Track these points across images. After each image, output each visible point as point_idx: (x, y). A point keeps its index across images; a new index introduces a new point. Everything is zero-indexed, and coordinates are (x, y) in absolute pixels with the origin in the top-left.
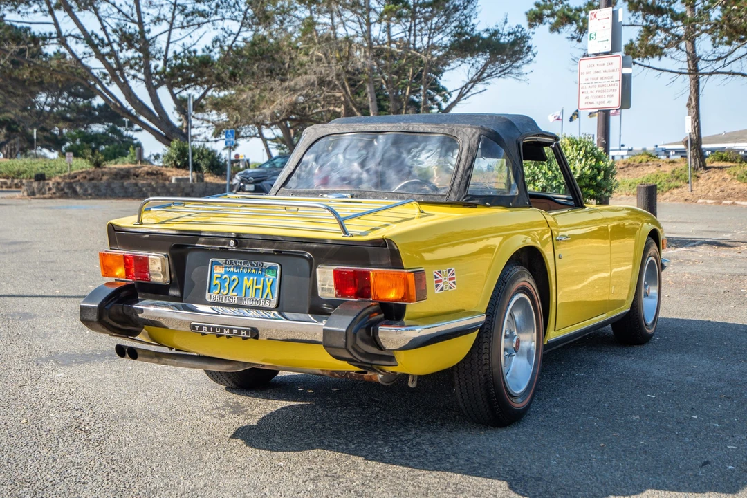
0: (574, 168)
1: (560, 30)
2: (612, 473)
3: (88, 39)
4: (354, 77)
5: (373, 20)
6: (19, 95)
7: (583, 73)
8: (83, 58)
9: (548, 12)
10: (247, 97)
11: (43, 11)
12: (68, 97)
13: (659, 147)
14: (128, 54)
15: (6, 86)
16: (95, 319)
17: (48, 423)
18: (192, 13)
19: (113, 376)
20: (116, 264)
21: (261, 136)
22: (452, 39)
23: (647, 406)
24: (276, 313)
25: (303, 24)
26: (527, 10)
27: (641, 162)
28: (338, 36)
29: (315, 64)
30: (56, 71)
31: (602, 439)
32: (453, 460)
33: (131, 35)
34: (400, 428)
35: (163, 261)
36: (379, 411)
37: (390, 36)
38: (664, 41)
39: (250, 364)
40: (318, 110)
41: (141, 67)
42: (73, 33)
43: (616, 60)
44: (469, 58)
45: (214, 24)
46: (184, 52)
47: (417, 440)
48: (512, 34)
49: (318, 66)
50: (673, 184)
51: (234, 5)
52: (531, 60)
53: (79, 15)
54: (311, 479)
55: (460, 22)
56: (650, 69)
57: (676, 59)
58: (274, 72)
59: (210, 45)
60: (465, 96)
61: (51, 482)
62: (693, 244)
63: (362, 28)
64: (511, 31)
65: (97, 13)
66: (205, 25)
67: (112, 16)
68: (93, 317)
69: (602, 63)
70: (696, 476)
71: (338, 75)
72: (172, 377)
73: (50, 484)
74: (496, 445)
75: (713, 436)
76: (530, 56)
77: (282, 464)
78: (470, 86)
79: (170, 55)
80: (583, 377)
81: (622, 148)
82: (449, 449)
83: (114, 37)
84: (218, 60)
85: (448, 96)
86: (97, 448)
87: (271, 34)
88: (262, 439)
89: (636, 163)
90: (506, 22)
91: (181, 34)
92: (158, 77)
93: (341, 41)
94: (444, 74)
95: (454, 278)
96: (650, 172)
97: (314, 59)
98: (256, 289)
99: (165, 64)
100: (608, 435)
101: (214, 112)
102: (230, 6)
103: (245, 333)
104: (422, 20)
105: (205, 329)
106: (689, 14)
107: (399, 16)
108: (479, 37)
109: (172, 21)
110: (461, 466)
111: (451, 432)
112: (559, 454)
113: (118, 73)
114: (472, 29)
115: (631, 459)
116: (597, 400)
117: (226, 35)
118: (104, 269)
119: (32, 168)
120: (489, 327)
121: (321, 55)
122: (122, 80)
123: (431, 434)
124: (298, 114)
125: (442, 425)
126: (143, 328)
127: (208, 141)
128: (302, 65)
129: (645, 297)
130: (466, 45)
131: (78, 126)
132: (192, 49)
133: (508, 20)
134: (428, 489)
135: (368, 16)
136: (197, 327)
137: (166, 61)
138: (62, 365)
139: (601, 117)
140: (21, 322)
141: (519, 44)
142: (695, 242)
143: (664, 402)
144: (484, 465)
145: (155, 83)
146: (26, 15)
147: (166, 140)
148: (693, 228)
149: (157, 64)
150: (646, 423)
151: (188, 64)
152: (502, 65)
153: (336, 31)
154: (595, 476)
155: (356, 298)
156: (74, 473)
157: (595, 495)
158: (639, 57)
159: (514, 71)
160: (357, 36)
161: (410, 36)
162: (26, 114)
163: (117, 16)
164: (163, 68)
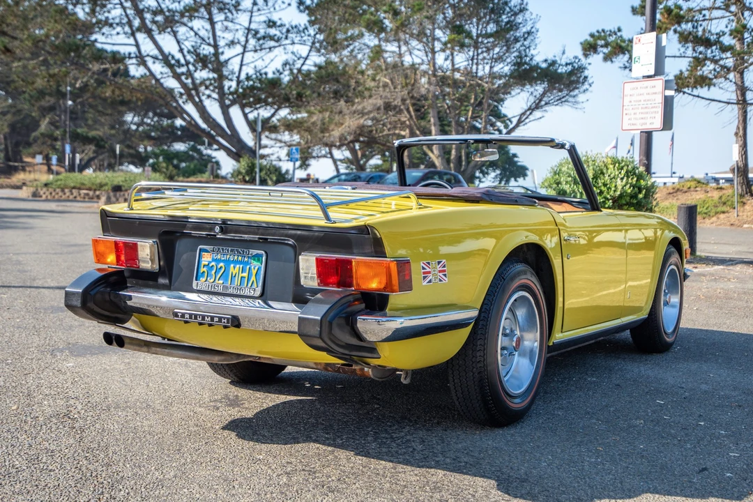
0: (616, 186)
1: (614, 60)
2: (603, 476)
3: (166, 59)
4: (418, 103)
5: (436, 49)
6: (107, 115)
7: (627, 96)
8: (162, 78)
9: (601, 42)
10: (318, 120)
11: (125, 33)
12: (153, 117)
13: (709, 175)
14: (202, 74)
15: (96, 106)
16: (79, 305)
17: (38, 410)
18: (264, 38)
19: (122, 367)
20: (108, 251)
21: (332, 157)
22: (513, 68)
23: (654, 412)
24: (260, 301)
25: (372, 51)
26: (582, 40)
27: (689, 188)
28: (404, 63)
29: (381, 89)
30: (136, 90)
31: (600, 442)
32: (440, 458)
33: (205, 56)
34: (394, 425)
35: (151, 247)
36: (378, 408)
37: (453, 65)
38: (713, 72)
39: (245, 356)
40: (385, 133)
41: (215, 87)
42: (151, 54)
43: (658, 83)
44: (528, 87)
45: (285, 49)
46: (256, 74)
47: (408, 437)
48: (569, 64)
49: (384, 91)
50: (719, 209)
51: (304, 29)
52: (587, 90)
53: (158, 38)
54: (286, 473)
55: (520, 52)
56: (700, 99)
57: (725, 90)
58: (338, 94)
59: (280, 68)
60: (524, 123)
61: (17, 468)
62: (731, 263)
63: (427, 56)
64: (569, 62)
65: (175, 36)
66: (277, 49)
67: (190, 39)
68: (77, 302)
69: (645, 86)
70: (690, 482)
71: (403, 100)
72: (181, 370)
73: (15, 470)
74: (488, 445)
75: (717, 442)
76: (586, 86)
77: (261, 457)
78: (528, 113)
79: (243, 76)
80: (594, 382)
81: (673, 175)
82: (439, 447)
83: (190, 58)
84: (288, 82)
85: (509, 123)
86: (78, 436)
87: (342, 60)
88: (250, 432)
89: (685, 189)
90: (564, 53)
91: (253, 57)
92: (231, 97)
93: (407, 69)
94: (505, 102)
95: (445, 271)
96: (698, 197)
97: (381, 84)
98: (242, 277)
99: (238, 85)
100: (608, 438)
101: (287, 133)
102: (300, 31)
103: (226, 321)
104: (484, 49)
105: (187, 316)
106: (738, 47)
107: (462, 46)
108: (537, 67)
109: (245, 44)
110: (446, 464)
111: (446, 430)
112: (552, 456)
113: (193, 92)
114: (531, 59)
115: (626, 462)
116: (604, 404)
117: (296, 59)
118: (97, 256)
119: (113, 181)
120: (485, 323)
121: (388, 81)
122: (197, 100)
123: (425, 431)
124: (366, 137)
125: (438, 423)
126: (132, 315)
127: (280, 160)
128: (369, 89)
129: (665, 305)
130: (525, 74)
131: (161, 144)
132: (263, 71)
133: (566, 52)
134: (405, 486)
135: (433, 45)
136: (180, 314)
137: (239, 82)
138: (75, 356)
139: (644, 138)
140: (52, 315)
141: (576, 74)
142: (733, 261)
143: (672, 408)
144: (471, 465)
145: (227, 102)
146: (109, 36)
147: (236, 156)
148: (734, 249)
149: (230, 85)
150: (649, 428)
151: (259, 85)
152: (560, 94)
153: (403, 59)
154: (584, 479)
155: (339, 288)
156: (44, 460)
157: (579, 499)
158: (688, 87)
159: (571, 99)
160: (422, 64)
161: (472, 65)
162: (113, 132)
163: (193, 39)
164: (235, 89)
